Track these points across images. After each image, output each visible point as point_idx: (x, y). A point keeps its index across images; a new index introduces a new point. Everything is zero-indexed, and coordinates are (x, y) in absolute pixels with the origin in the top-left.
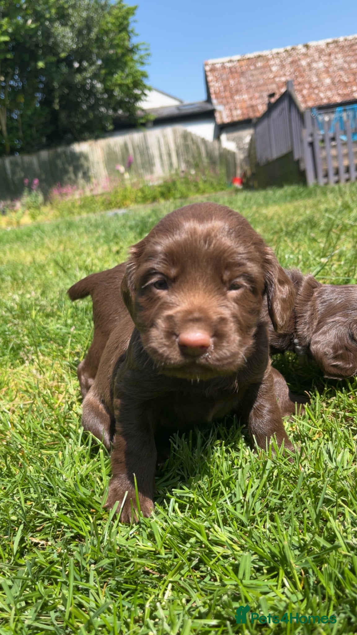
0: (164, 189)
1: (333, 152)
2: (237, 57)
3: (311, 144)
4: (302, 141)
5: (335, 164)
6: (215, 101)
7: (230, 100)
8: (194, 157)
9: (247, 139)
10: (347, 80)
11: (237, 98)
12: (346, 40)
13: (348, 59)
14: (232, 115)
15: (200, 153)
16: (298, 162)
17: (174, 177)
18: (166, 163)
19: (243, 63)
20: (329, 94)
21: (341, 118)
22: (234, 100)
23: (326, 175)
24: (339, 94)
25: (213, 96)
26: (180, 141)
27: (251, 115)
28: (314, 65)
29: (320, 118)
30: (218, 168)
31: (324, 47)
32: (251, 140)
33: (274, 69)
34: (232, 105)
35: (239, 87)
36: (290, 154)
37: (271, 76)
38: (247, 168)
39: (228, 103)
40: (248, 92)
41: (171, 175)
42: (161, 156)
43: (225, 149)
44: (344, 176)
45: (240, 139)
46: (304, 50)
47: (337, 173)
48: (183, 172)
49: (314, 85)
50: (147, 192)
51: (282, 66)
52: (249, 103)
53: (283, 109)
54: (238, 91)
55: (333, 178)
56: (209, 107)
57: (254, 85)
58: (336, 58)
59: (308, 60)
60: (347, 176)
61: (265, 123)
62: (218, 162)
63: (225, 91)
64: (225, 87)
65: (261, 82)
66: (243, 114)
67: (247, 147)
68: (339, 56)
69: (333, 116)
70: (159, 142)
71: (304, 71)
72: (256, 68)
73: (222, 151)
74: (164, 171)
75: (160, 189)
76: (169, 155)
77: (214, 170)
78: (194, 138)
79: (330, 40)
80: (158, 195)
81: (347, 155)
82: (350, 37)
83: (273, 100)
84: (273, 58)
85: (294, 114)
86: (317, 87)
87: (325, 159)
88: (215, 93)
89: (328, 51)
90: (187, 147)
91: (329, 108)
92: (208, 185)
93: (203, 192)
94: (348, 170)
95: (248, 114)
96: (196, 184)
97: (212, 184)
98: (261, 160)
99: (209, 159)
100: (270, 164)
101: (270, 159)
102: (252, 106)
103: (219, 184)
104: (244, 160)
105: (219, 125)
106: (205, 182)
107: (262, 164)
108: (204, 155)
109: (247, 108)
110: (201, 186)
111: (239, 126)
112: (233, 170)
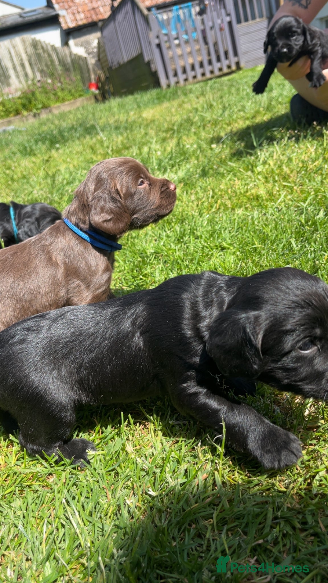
0: (24, 101)
1: (179, 51)
3: (159, 46)
4: (150, 43)
5: (182, 63)
6: (56, 6)
7: (71, 4)
8: (46, 65)
9: (95, 43)
14: (76, 20)
15: (52, 61)
16: (149, 64)
17: (31, 88)
18: (21, 73)
21: (178, 16)
22: (75, 3)
23: (176, 75)
25: (54, 1)
26: (30, 50)
27: (95, 18)
29: (160, 17)
30: (73, 76)
32: (99, 43)
34: (74, 8)
36: (140, 56)
38: (99, 72)
39: (70, 7)
41: (28, 86)
42: (15, 68)
43: (75, 55)
44: (191, 74)
45: (88, 43)
47: (184, 71)
48: (39, 81)
50: (8, 105)
52: (90, 6)
53: (127, 12)
55: (182, 77)
56: (52, 13)
60: (193, 74)
61: (111, 26)
62: (72, 69)
66: (86, 18)
67: (95, 50)
69: (171, 15)
70: (10, 53)
73: (73, 57)
74: (20, 82)
75: (19, 101)
76: (23, 65)
77: (69, 76)
78: (45, 46)
80: (20, 107)
81: (190, 53)
83: (116, 4)
85: (138, 16)
87: (172, 58)
90: (38, 55)
92: (66, 92)
93: (63, 100)
94: (193, 68)
95: (91, 17)
96: (54, 92)
97: (70, 91)
98: (112, 63)
99: (63, 66)
100: (121, 67)
101: (122, 62)
102: (94, 9)
103: (76, 91)
104: (95, 64)
105: (65, 30)
106: (63, 89)
107: (114, 68)
108: (57, 62)
109: (89, 11)
110: (60, 94)
111: (85, 30)
112: (87, 75)
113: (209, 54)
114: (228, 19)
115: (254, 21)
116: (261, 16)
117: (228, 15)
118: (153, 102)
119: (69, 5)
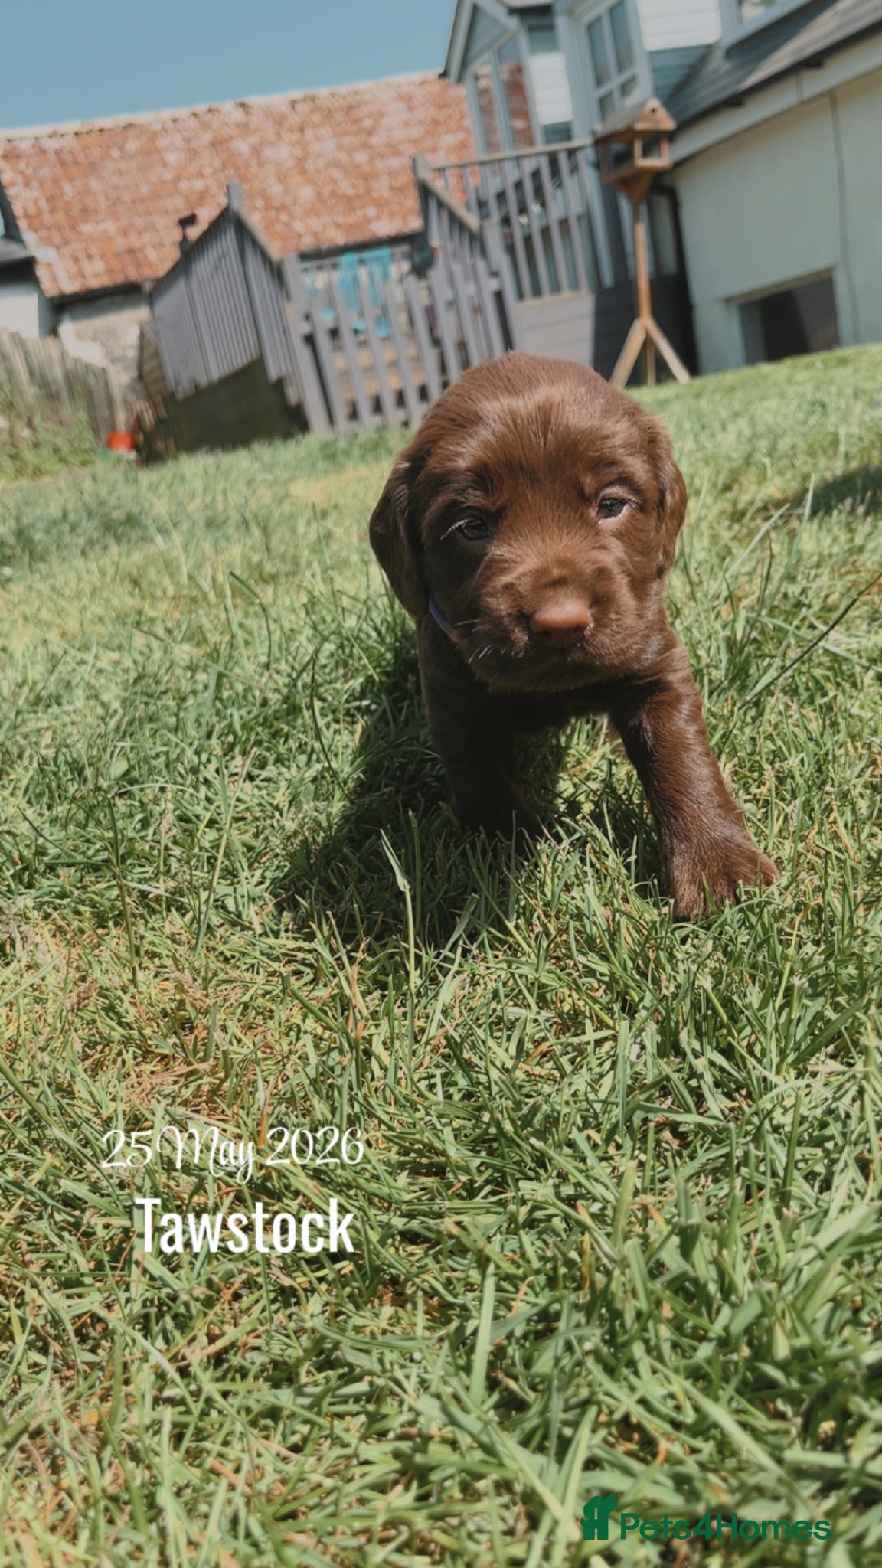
1: (364, 358)
2: (70, 126)
3: (310, 340)
4: (285, 331)
5: (370, 387)
6: (28, 236)
7: (68, 233)
9: (131, 336)
10: (350, 192)
11: (87, 228)
12: (333, 95)
13: (347, 141)
14: (81, 274)
15: (11, 372)
16: (280, 384)
19: (91, 140)
20: (315, 223)
21: (355, 279)
22: (80, 233)
23: (354, 415)
24: (338, 226)
25: (22, 224)
27: (133, 274)
28: (268, 152)
29: (308, 278)
30: (67, 410)
31: (284, 108)
32: (142, 336)
33: (172, 158)
34: (77, 245)
35: (89, 202)
36: (257, 366)
37: (168, 176)
38: (140, 406)
39: (66, 242)
40: (114, 215)
43: (77, 361)
44: (394, 415)
45: (113, 334)
46: (238, 115)
47: (377, 407)
49: (276, 203)
51: (193, 153)
52: (120, 243)
53: (223, 256)
54: (86, 212)
55: (369, 420)
56: (15, 252)
57: (127, 197)
58: (317, 138)
59: (253, 140)
60: (401, 414)
61: (178, 291)
62: (64, 394)
63: (52, 211)
64: (51, 199)
65: (145, 190)
66: (110, 271)
67: (132, 353)
68: (324, 131)
69: (337, 276)
71: (247, 166)
72: (125, 156)
73: (70, 365)
77: (56, 413)
79: (297, 94)
81: (393, 365)
82: (343, 89)
83: (194, 233)
84: (164, 129)
85: (254, 264)
86: (282, 208)
87: (345, 375)
88: (27, 216)
89: (295, 119)
91: (319, 256)
92: (46, 451)
93: (37, 472)
94: (401, 399)
95: (123, 270)
96: (13, 451)
97: (56, 451)
98: (177, 384)
99: (40, 386)
100: (200, 393)
101: (203, 381)
102: (131, 251)
103: (75, 451)
104: (130, 388)
105: (51, 299)
106: (36, 445)
107: (180, 396)
108: (23, 376)
109: (117, 255)
110: (29, 455)
111: (105, 301)
112: (106, 413)
113: (443, 368)
114: (493, 285)
115: (556, 298)
116: (575, 285)
117: (495, 274)
118: (314, 466)
119: (64, 238)
